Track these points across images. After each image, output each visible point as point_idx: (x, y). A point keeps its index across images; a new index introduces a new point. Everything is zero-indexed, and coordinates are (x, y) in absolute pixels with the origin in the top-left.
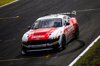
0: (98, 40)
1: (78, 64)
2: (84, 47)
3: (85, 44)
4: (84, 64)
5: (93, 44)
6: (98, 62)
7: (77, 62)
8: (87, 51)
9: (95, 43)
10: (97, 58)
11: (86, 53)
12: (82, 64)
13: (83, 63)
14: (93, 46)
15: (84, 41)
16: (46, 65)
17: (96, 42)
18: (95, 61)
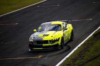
0: (81, 45)
1: (64, 64)
2: (70, 50)
3: (70, 48)
4: (69, 65)
5: (77, 48)
6: (80, 63)
7: (63, 63)
8: (72, 54)
9: (78, 47)
10: (79, 59)
11: (71, 55)
12: (68, 65)
13: (68, 63)
14: (77, 50)
15: (70, 46)
16: (38, 64)
17: (80, 46)
18: (78, 62)
